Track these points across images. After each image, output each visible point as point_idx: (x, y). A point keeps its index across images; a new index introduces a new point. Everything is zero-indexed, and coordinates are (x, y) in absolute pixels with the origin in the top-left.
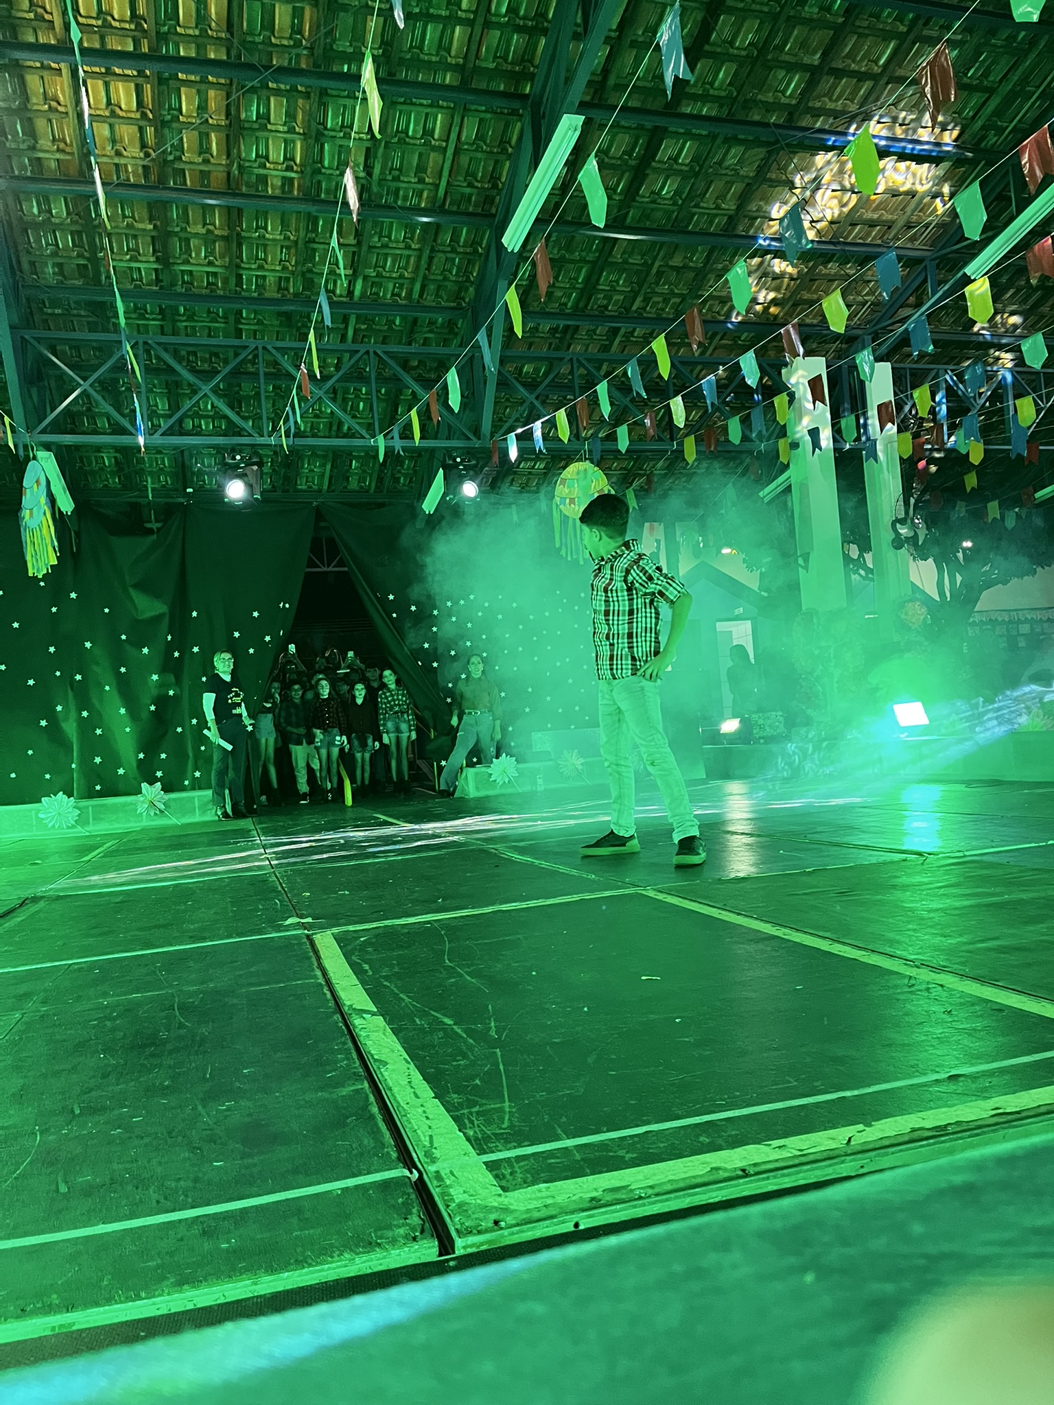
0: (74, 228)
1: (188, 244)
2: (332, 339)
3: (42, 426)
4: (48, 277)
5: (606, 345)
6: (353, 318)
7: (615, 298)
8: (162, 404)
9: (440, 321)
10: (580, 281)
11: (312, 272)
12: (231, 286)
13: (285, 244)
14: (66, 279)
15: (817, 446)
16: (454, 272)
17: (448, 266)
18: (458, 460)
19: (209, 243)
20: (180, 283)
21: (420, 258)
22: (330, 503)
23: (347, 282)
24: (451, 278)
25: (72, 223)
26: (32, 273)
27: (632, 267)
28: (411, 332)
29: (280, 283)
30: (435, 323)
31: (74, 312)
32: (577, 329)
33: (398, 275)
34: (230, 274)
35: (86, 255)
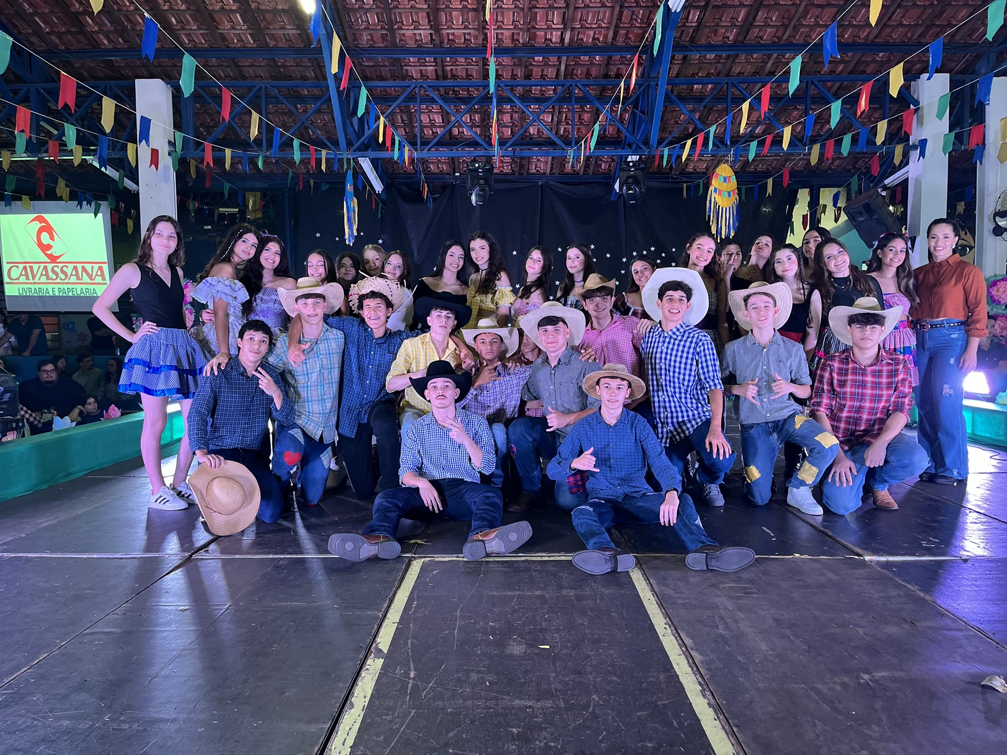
0: (379, 10)
1: (451, 15)
2: (551, 72)
3: (356, 146)
4: (364, 42)
5: (762, 66)
6: (564, 58)
7: (768, 30)
8: (438, 119)
9: (629, 56)
10: (740, 20)
11: (535, 28)
12: (481, 42)
13: (515, 10)
14: (374, 42)
15: (922, 154)
16: (639, 21)
17: (634, 17)
18: (631, 164)
19: (465, 13)
20: (446, 41)
21: (613, 12)
22: (551, 183)
23: (560, 33)
24: (637, 25)
25: (377, 7)
26: (354, 41)
27: (782, 7)
28: (608, 64)
29: (513, 37)
30: (625, 57)
31: (381, 64)
32: (737, 56)
33: (596, 26)
34: (479, 33)
35: (387, 27)
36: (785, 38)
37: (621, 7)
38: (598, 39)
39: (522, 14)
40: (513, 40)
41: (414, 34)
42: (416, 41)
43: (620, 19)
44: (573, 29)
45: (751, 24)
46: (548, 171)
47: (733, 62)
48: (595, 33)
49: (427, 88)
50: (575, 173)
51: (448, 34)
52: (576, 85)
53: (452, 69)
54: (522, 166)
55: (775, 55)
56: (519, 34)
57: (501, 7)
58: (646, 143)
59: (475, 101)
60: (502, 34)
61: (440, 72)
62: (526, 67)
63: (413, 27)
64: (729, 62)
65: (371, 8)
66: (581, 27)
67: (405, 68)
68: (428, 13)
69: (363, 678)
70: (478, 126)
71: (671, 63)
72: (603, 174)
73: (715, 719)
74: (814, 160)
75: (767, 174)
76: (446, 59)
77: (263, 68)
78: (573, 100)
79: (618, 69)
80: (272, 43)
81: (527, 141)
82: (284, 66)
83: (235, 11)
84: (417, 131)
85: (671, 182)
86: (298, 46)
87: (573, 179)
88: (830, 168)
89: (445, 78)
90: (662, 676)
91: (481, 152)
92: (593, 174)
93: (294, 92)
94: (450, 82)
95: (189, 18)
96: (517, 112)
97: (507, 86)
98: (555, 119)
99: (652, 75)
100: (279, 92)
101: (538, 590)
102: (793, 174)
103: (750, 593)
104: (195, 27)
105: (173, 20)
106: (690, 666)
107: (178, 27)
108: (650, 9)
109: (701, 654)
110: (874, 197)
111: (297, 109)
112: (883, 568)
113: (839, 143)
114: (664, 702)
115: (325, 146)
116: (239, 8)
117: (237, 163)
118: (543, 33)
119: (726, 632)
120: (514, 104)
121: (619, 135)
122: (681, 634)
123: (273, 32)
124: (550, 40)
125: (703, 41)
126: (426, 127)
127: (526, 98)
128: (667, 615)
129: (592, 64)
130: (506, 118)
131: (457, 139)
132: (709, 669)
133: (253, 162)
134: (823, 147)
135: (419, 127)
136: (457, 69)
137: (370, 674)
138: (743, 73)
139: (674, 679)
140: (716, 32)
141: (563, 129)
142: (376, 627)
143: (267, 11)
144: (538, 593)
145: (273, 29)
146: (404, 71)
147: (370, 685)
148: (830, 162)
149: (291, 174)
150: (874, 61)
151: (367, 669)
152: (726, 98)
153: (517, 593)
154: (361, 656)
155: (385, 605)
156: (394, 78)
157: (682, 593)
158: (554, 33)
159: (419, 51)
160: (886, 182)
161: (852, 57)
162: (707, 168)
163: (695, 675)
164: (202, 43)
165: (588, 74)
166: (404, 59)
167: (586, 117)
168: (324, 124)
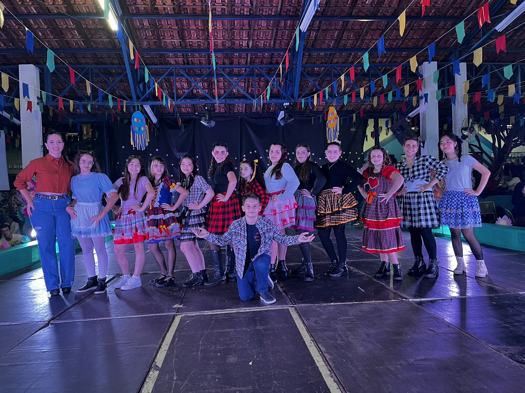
0: (152, 29)
1: (190, 33)
2: (243, 61)
3: (142, 99)
4: (145, 46)
5: (347, 59)
6: (249, 54)
7: (349, 42)
8: (185, 85)
9: (282, 54)
10: (335, 36)
11: (234, 39)
12: (206, 45)
13: (224, 30)
14: (150, 46)
15: (426, 101)
16: (286, 36)
17: (284, 34)
18: (285, 107)
19: (198, 31)
20: (188, 45)
21: (273, 32)
22: (245, 117)
23: (247, 42)
24: (285, 38)
25: (151, 28)
26: (139, 45)
27: (356, 30)
28: (272, 58)
29: (223, 43)
30: (280, 54)
31: (154, 57)
32: (335, 54)
33: (265, 38)
34: (205, 41)
35: (156, 38)
36: (357, 45)
37: (277, 29)
38: (266, 45)
39: (227, 32)
40: (223, 45)
41: (172, 42)
42: (173, 45)
43: (276, 35)
44: (253, 40)
45: (341, 39)
46: (244, 112)
47: (333, 57)
48: (264, 42)
49: (179, 69)
50: (257, 112)
51: (189, 42)
52: (256, 68)
53: (192, 60)
54: (230, 109)
55: (353, 54)
56: (226, 42)
57: (216, 29)
58: (292, 96)
59: (204, 75)
60: (217, 42)
61: (186, 61)
62: (230, 59)
63: (170, 38)
64: (332, 56)
65: (148, 28)
66: (257, 39)
67: (167, 59)
68: (178, 31)
69: (147, 382)
70: (206, 89)
71: (303, 57)
72: (272, 112)
73: (338, 388)
74: (375, 104)
75: (353, 112)
76: (188, 54)
77: (90, 58)
78: (255, 75)
79: (277, 60)
80: (94, 46)
81: (232, 96)
82: (101, 57)
83: (74, 29)
84: (174, 91)
85: (306, 116)
86: (109, 47)
87: (256, 116)
88: (383, 109)
89: (188, 64)
90: (310, 368)
91: (208, 101)
92: (267, 112)
93: (107, 71)
94: (191, 66)
95: (48, 32)
96: (226, 81)
97: (220, 68)
98: (246, 85)
99: (293, 63)
100: (99, 71)
101: (244, 327)
102: (365, 111)
103: (353, 321)
104: (52, 37)
105: (40, 33)
106: (324, 362)
107: (43, 37)
108: (292, 31)
109: (329, 355)
110: (404, 122)
111: (109, 80)
112: (418, 305)
113: (387, 96)
114: (311, 382)
115: (125, 99)
116: (76, 27)
117: (77, 109)
118: (238, 42)
119: (342, 342)
120: (224, 77)
121: (279, 93)
122: (319, 345)
123: (95, 40)
124: (242, 45)
125: (318, 47)
126: (179, 89)
127: (231, 74)
128: (311, 336)
129: (264, 57)
130: (221, 84)
131: (196, 95)
132: (334, 362)
133: (85, 107)
134: (379, 98)
135: (175, 89)
136: (194, 60)
137: (151, 380)
138: (338, 62)
139: (316, 369)
140: (324, 42)
141: (250, 90)
142: (155, 353)
143: (91, 29)
144: (244, 329)
145: (95, 38)
146: (167, 61)
147: (151, 386)
148: (382, 106)
149: (107, 114)
150: (401, 56)
151: (150, 377)
152: (331, 75)
153: (233, 330)
154: (147, 370)
155: (160, 341)
156: (161, 64)
157: (319, 324)
158: (244, 42)
159: (174, 50)
160: (409, 115)
161: (390, 54)
162: (323, 109)
163: (327, 366)
164: (56, 46)
165: (262, 63)
166: (166, 54)
167: (262, 84)
168: (124, 88)
